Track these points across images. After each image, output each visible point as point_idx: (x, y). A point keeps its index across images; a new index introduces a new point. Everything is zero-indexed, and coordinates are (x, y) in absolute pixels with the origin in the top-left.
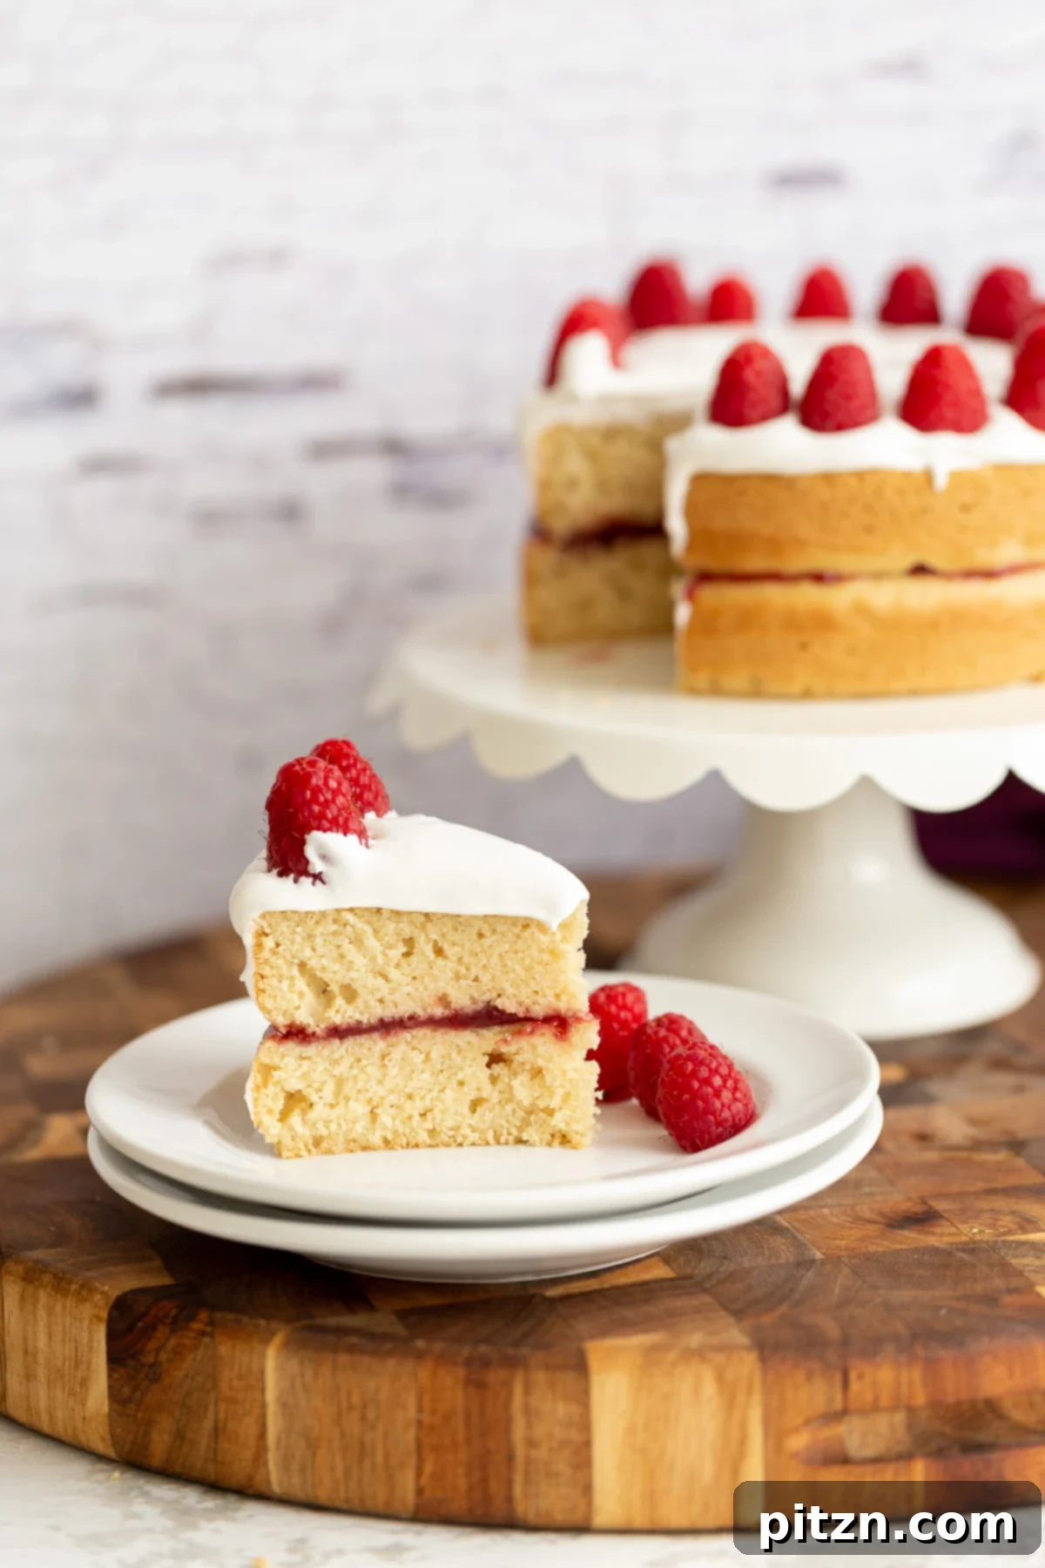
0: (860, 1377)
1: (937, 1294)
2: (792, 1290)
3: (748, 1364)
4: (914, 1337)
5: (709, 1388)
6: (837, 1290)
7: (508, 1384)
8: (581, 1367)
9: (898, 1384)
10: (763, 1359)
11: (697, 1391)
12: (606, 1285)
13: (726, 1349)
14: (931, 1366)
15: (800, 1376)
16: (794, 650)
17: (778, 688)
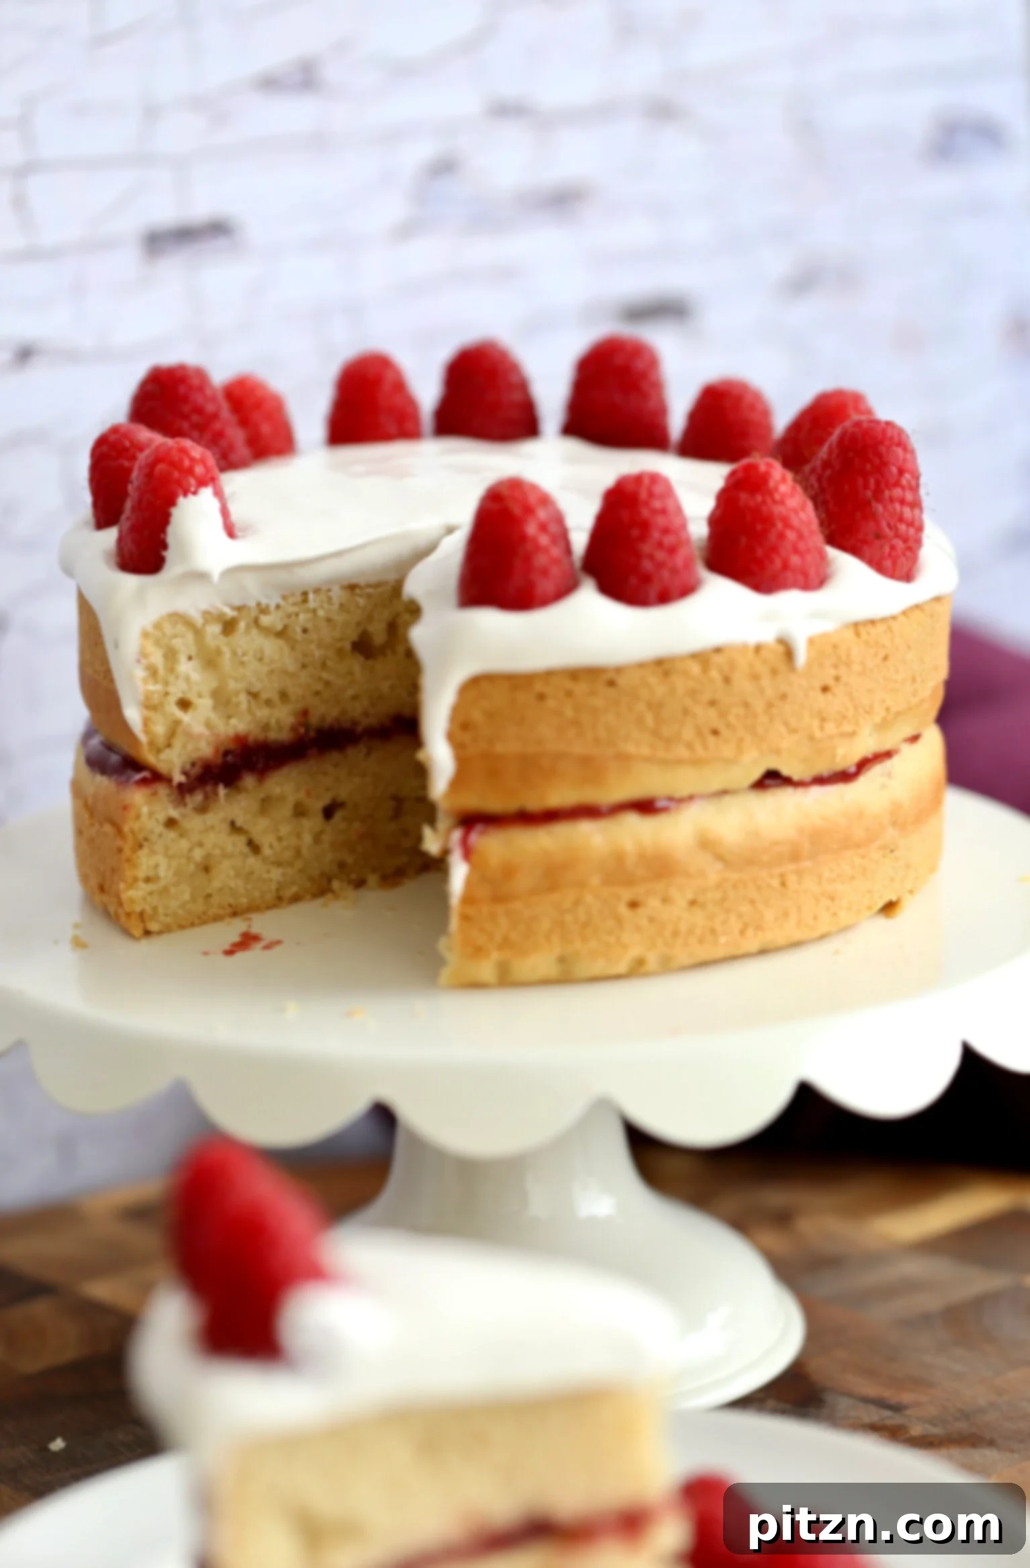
16: (623, 909)
17: (599, 967)
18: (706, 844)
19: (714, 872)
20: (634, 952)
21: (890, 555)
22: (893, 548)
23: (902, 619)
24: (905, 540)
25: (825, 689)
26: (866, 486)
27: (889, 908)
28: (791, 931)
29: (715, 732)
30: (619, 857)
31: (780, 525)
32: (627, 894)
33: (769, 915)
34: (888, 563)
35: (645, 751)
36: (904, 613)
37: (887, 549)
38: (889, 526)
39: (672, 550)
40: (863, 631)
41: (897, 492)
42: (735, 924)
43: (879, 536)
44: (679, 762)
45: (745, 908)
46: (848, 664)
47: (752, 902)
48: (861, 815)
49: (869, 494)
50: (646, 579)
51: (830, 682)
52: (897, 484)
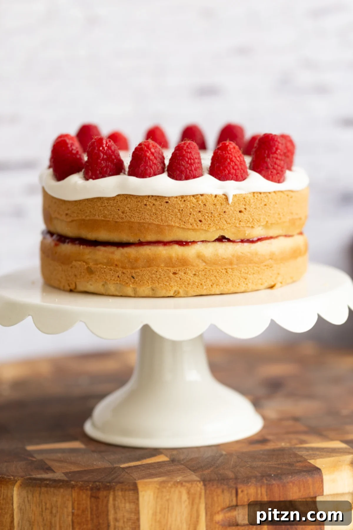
0: (242, 491)
1: (270, 463)
2: (214, 463)
3: (199, 487)
4: (263, 476)
5: (185, 497)
6: (232, 463)
7: (107, 497)
8: (135, 489)
9: (257, 494)
10: (205, 485)
11: (180, 497)
12: (144, 463)
13: (191, 482)
14: (269, 487)
15: (219, 491)
16: (171, 275)
17: (163, 293)
18: (199, 256)
19: (202, 265)
20: (175, 288)
21: (271, 174)
22: (272, 172)
23: (274, 194)
24: (277, 170)
25: (240, 212)
26: (265, 153)
27: (272, 287)
28: (229, 287)
29: (200, 221)
30: (170, 258)
31: (229, 160)
32: (173, 270)
33: (221, 281)
34: (271, 177)
35: (177, 225)
36: (275, 192)
37: (270, 172)
38: (271, 166)
39: (191, 164)
40: (255, 195)
41: (275, 155)
42: (210, 283)
43: (268, 168)
44: (189, 229)
45: (213, 278)
46: (250, 204)
47: (215, 276)
48: (256, 254)
49: (266, 155)
50: (182, 172)
51: (243, 210)
52: (275, 153)
